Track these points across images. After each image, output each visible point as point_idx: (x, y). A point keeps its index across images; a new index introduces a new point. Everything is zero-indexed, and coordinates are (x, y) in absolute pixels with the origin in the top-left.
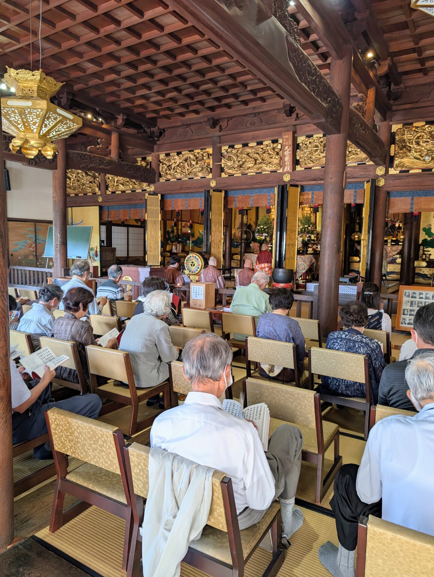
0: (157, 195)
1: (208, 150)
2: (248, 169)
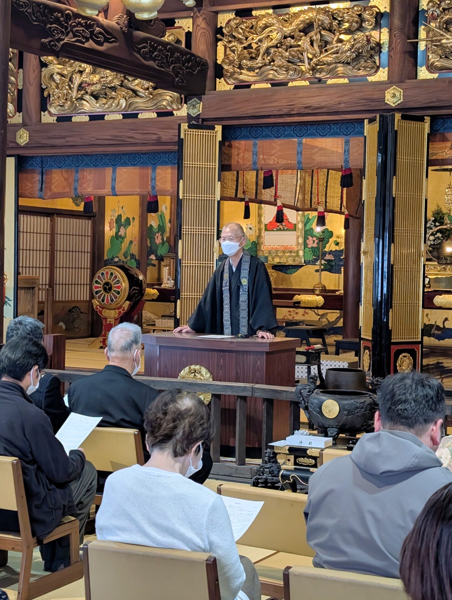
0: (213, 128)
1: (373, 2)
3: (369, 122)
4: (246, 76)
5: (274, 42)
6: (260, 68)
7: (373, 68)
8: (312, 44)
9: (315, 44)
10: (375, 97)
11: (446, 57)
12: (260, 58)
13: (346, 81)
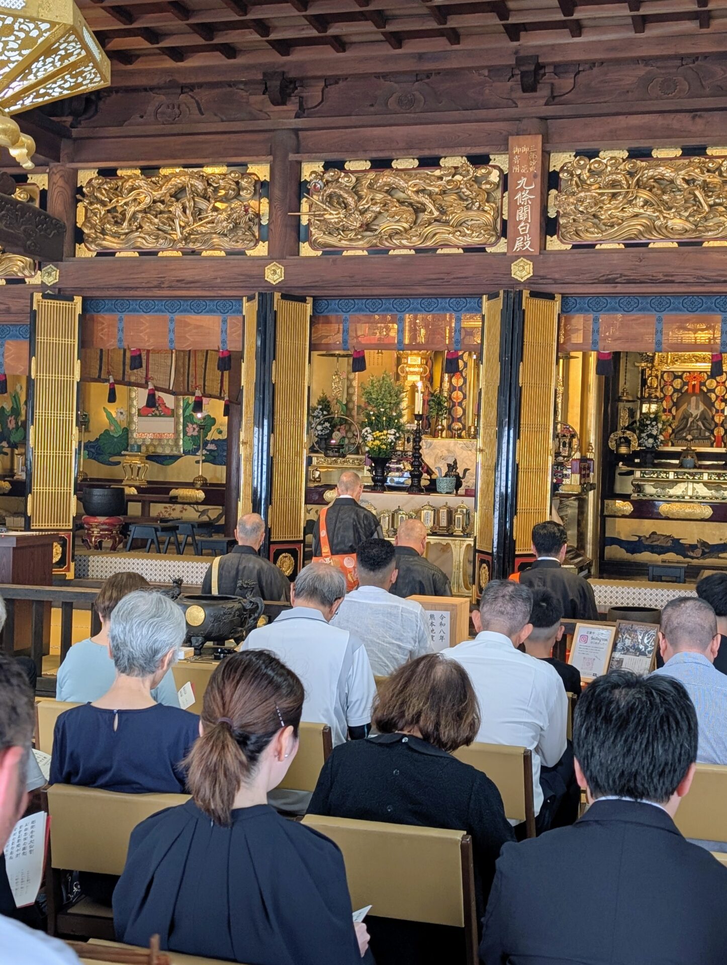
0: (72, 300)
1: (252, 169)
2: (391, 237)
3: (248, 301)
4: (110, 243)
5: (142, 206)
6: (126, 234)
7: (251, 241)
8: (184, 211)
9: (188, 211)
10: (255, 273)
11: (330, 233)
12: (125, 224)
13: (223, 254)
